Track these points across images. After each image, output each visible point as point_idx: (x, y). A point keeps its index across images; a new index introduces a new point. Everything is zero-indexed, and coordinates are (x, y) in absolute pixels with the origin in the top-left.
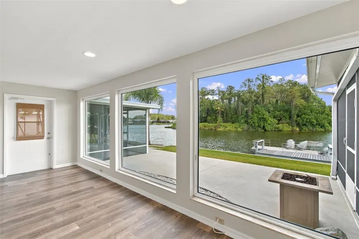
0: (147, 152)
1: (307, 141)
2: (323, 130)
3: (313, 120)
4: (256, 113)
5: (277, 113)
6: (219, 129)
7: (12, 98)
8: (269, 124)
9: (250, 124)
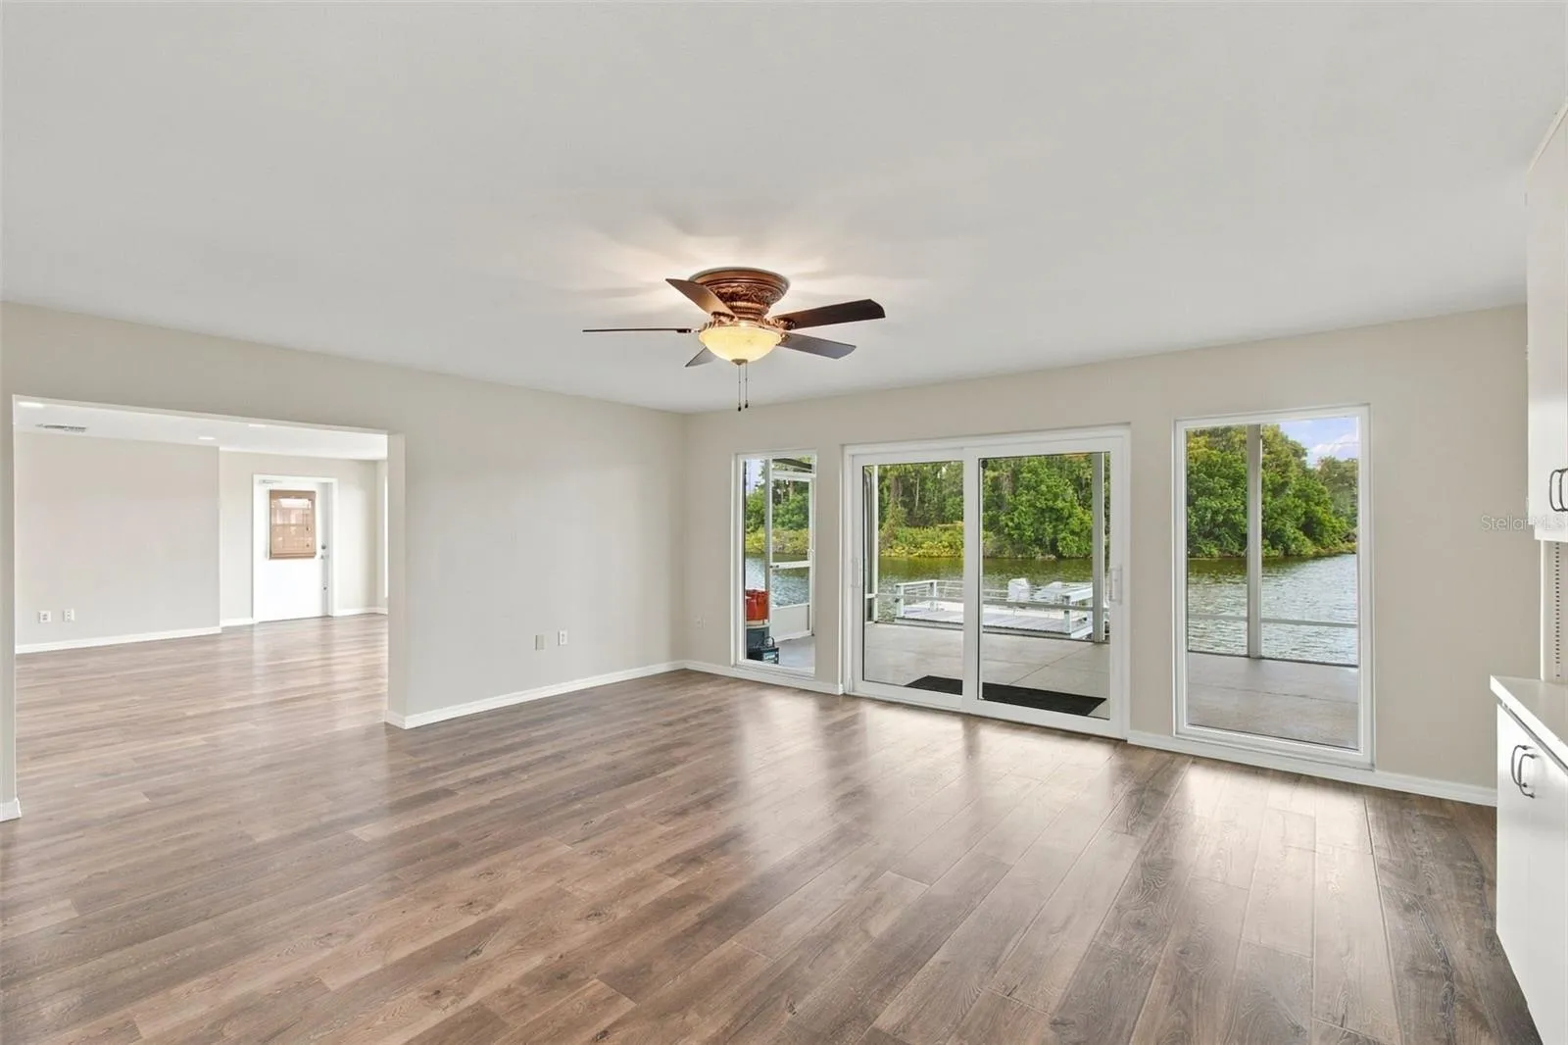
1: (1060, 583)
4: (1028, 488)
7: (264, 481)
8: (1073, 533)
9: (1006, 530)
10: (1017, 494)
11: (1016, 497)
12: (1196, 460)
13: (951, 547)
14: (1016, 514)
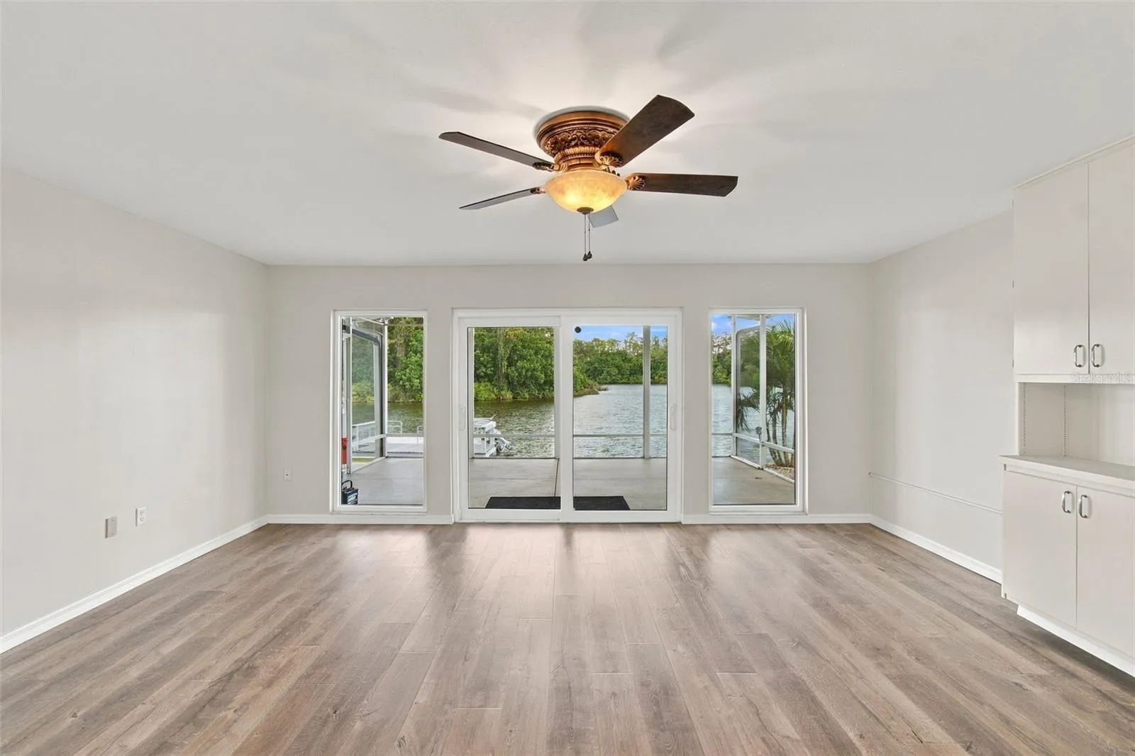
9: (401, 382)
10: (408, 356)
11: (407, 358)
12: (518, 337)
13: (359, 395)
14: (408, 371)
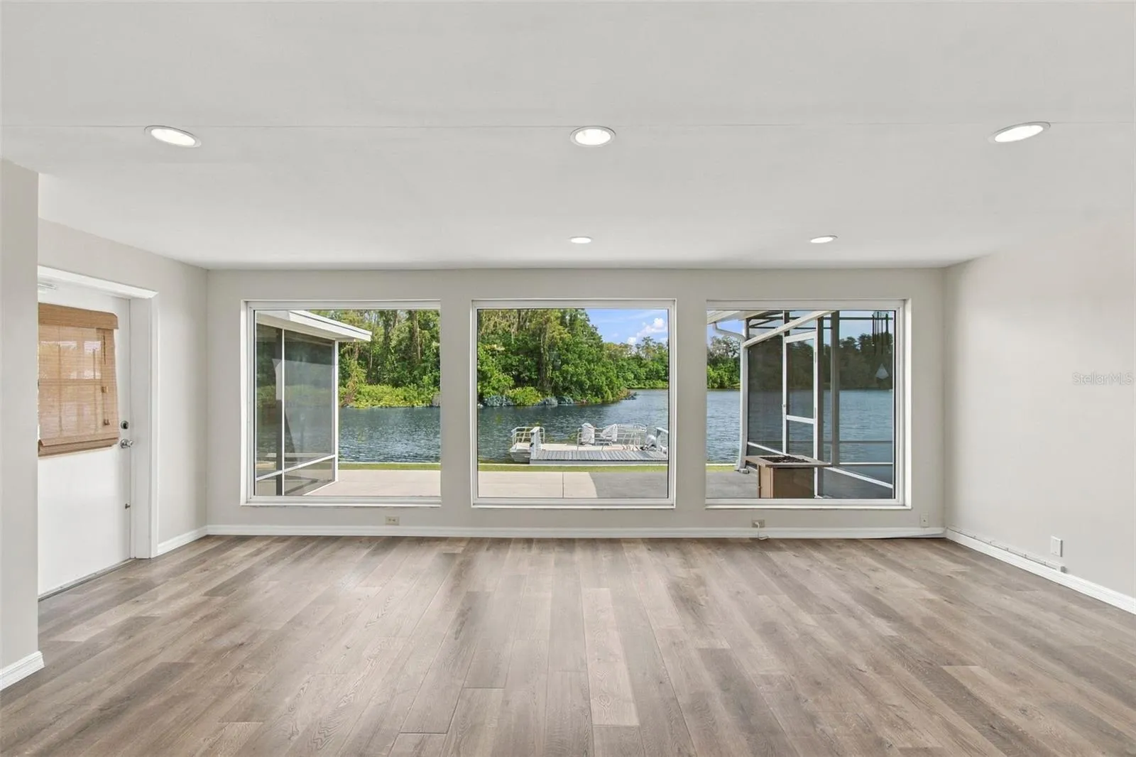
0: (337, 479)
2: (599, 400)
3: (583, 378)
5: (514, 360)
6: (354, 404)
